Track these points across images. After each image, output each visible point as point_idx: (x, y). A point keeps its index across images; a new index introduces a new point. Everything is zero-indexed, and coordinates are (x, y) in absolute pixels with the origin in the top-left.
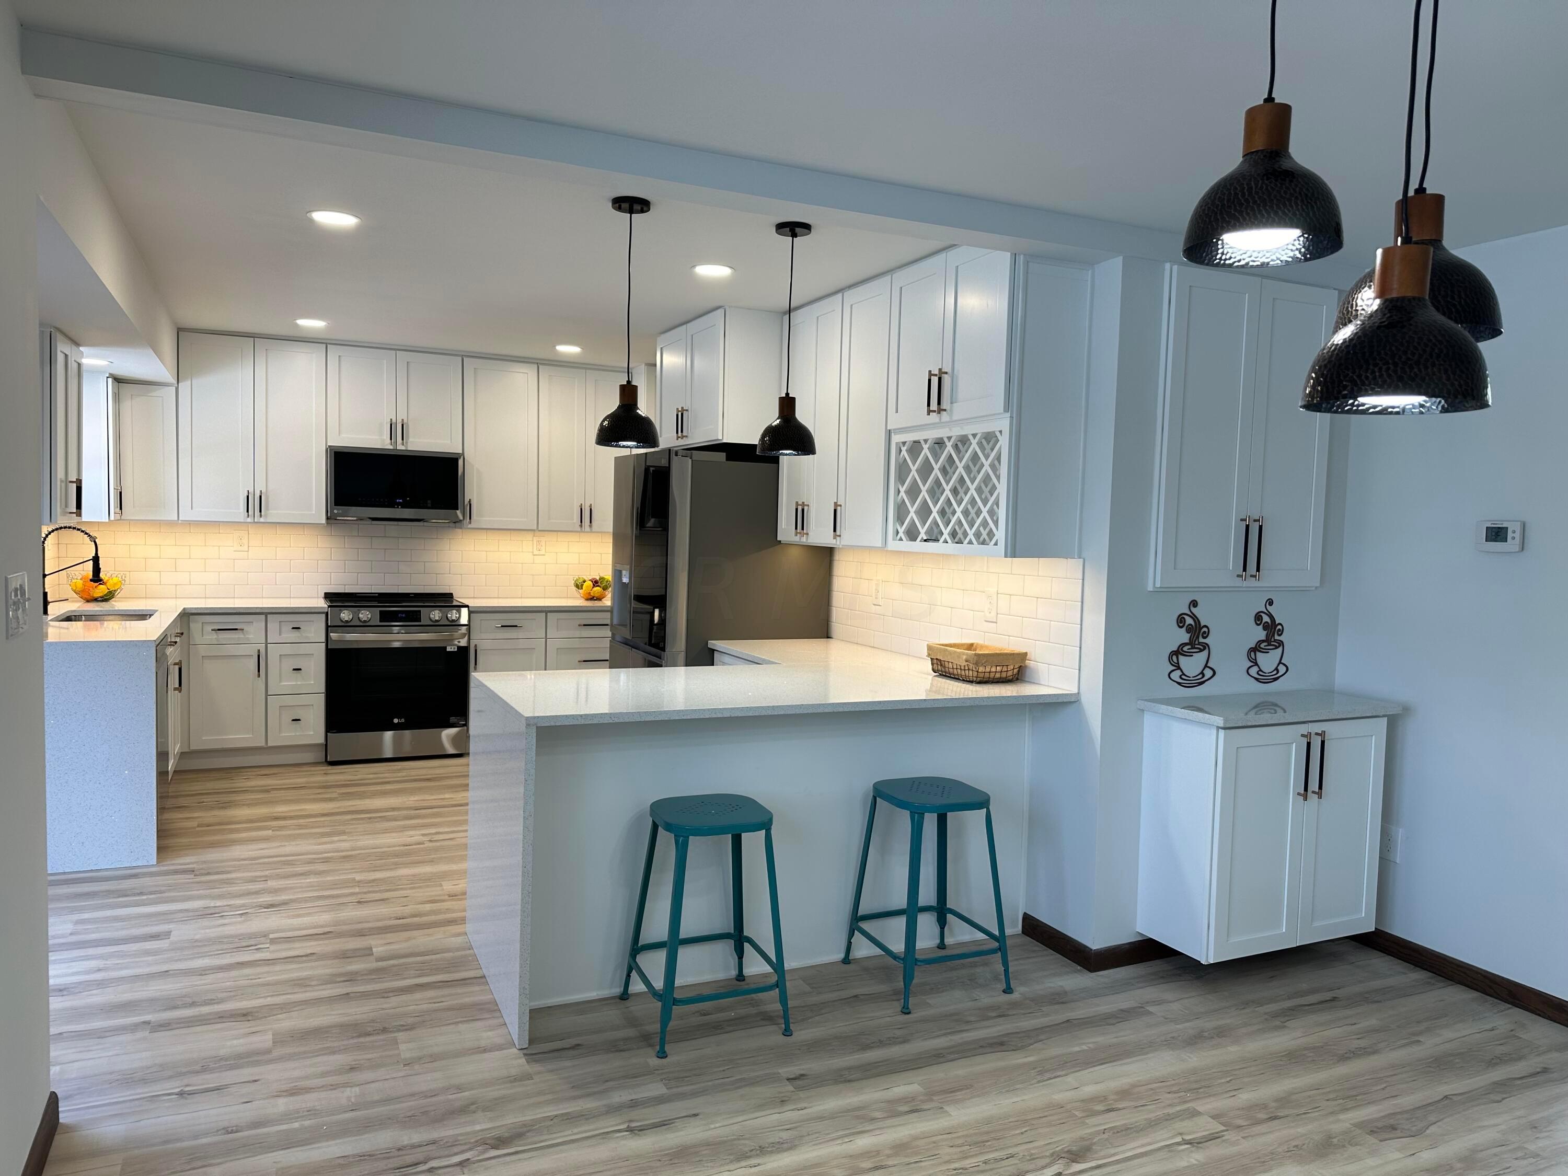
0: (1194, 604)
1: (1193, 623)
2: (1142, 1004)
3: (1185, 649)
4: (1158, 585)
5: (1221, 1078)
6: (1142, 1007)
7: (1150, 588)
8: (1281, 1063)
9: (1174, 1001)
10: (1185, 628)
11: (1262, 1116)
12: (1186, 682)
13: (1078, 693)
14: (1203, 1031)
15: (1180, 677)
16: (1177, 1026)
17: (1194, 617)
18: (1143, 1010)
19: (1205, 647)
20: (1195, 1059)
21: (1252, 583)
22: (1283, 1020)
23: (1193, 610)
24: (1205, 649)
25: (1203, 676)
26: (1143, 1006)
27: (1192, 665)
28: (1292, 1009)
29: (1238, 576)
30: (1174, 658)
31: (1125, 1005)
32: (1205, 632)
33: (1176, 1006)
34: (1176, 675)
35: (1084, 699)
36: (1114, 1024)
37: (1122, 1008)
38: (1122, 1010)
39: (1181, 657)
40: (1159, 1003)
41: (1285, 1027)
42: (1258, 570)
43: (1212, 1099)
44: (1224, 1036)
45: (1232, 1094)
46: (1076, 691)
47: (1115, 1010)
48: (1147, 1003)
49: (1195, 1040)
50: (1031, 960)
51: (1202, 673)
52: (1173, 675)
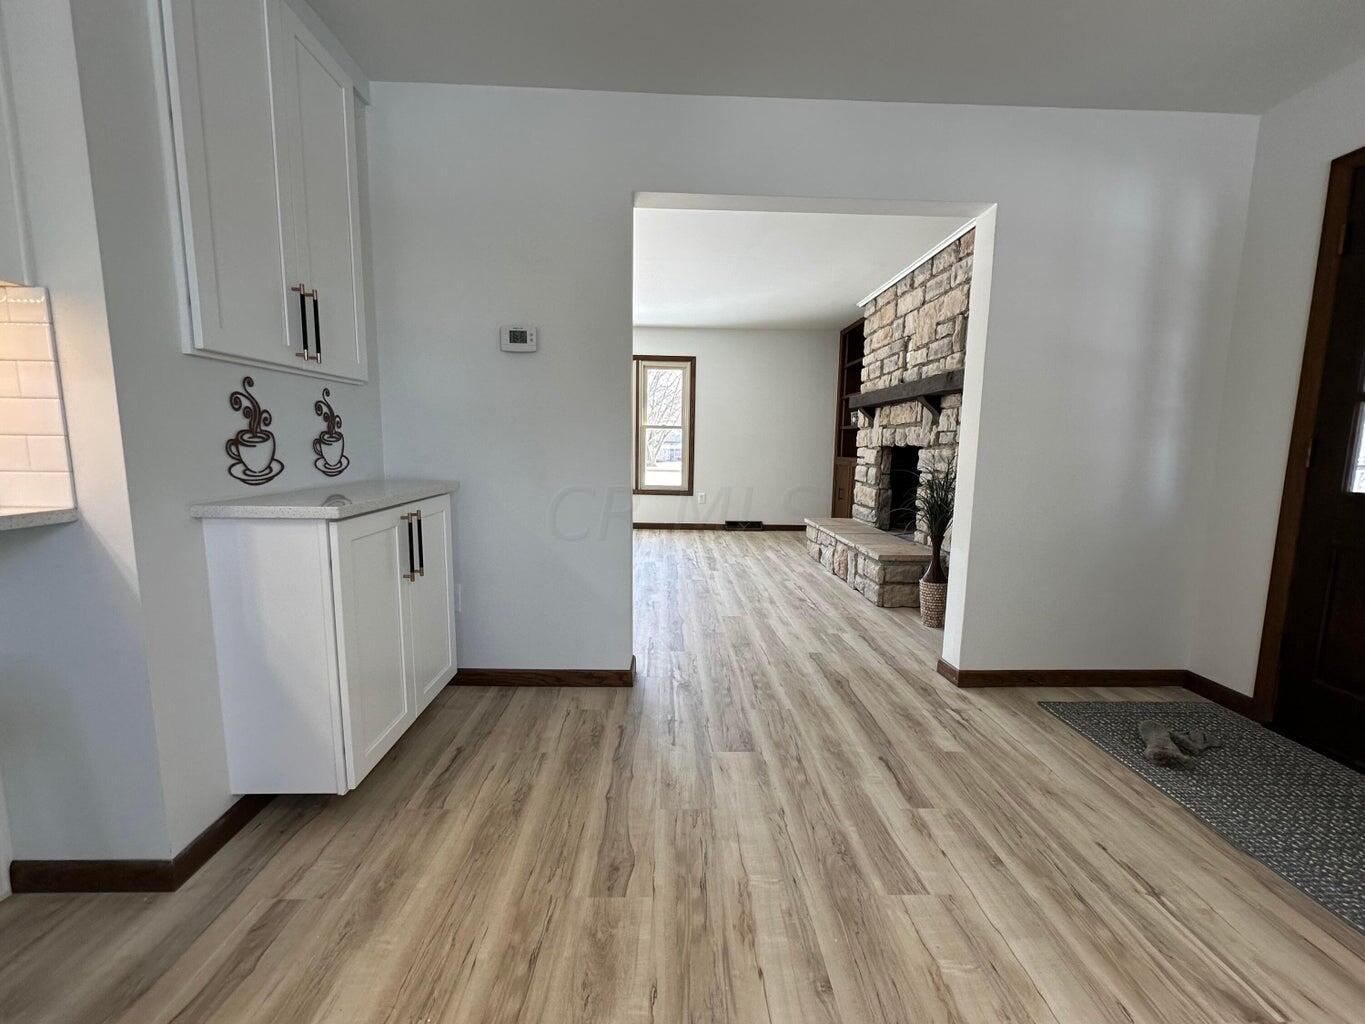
0: (249, 383)
1: (250, 406)
2: (277, 895)
3: (246, 437)
4: (200, 344)
5: (442, 946)
6: (280, 901)
7: (187, 349)
8: (479, 864)
9: (316, 860)
10: (241, 411)
11: (521, 969)
12: (251, 479)
13: (76, 508)
14: (376, 883)
15: (244, 473)
16: (343, 899)
17: (250, 398)
18: (284, 904)
19: (268, 436)
20: (394, 939)
21: (311, 366)
22: (439, 804)
23: (249, 389)
24: (269, 438)
25: (271, 471)
26: (279, 898)
27: (256, 457)
28: (437, 785)
29: (298, 355)
30: (233, 449)
31: (251, 918)
32: (266, 419)
33: (322, 866)
34: (238, 470)
35: (91, 515)
36: (251, 971)
37: (249, 927)
38: (253, 930)
39: (241, 448)
40: (298, 875)
41: (447, 812)
42: (318, 350)
43: (457, 997)
44: (402, 872)
45: (469, 962)
46: (69, 504)
47: (239, 940)
48: (283, 888)
49: (375, 906)
50: (46, 941)
51: (269, 467)
52: (234, 470)
